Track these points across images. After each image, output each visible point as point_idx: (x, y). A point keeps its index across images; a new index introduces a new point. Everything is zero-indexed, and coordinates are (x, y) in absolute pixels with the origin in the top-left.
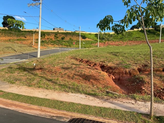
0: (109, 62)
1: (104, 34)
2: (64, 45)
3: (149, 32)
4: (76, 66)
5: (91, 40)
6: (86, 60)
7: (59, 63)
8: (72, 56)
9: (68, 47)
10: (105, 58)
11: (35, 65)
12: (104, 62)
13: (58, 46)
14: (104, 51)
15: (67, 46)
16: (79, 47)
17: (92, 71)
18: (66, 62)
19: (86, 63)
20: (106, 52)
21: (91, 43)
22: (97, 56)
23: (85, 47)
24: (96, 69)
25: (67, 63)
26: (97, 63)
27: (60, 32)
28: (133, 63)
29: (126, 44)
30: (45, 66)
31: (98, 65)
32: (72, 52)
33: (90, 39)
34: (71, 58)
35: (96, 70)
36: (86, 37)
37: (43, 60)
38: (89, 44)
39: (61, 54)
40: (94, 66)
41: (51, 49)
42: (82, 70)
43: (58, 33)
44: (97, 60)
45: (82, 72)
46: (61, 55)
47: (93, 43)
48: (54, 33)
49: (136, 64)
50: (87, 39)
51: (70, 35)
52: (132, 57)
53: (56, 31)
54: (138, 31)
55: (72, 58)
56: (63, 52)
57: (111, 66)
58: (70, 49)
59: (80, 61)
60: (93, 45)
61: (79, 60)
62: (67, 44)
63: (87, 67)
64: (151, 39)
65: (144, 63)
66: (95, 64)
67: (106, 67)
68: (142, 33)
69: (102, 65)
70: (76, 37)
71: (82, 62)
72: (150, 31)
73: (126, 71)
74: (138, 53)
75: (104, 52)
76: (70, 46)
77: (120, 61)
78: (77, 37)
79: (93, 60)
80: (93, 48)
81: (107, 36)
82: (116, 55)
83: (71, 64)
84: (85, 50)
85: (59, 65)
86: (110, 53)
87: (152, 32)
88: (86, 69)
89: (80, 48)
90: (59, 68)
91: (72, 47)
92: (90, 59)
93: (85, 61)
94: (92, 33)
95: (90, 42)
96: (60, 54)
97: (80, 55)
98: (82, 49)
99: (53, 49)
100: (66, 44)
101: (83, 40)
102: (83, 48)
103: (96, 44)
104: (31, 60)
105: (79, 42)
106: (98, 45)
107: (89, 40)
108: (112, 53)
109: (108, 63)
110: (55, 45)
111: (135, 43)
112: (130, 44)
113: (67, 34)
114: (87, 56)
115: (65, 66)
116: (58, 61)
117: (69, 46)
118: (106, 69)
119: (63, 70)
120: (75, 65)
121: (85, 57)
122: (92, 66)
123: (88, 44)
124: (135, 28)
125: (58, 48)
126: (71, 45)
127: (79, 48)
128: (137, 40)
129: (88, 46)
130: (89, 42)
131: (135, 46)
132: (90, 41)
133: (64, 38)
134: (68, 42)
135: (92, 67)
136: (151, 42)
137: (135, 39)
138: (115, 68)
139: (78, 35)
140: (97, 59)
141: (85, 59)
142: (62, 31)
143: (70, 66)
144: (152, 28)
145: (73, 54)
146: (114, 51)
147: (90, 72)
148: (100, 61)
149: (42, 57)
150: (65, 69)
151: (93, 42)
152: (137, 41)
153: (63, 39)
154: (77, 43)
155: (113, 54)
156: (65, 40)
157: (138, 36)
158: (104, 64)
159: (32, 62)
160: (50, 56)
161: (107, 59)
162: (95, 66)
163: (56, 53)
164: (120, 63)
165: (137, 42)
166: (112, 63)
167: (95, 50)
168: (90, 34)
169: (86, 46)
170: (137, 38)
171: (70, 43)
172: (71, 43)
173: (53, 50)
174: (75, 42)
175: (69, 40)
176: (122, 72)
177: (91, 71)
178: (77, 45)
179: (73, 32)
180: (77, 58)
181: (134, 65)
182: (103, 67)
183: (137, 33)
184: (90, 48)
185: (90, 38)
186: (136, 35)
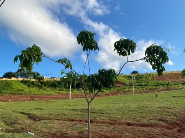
87: (36, 85)
124: (13, 77)
128: (21, 94)
137: (18, 93)
157: (20, 88)
186: (17, 86)
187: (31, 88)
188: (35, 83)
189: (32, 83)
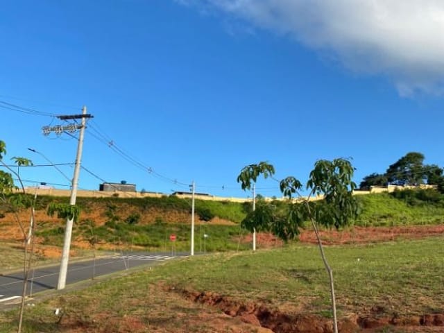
0: (283, 300)
1: (272, 203)
2: (136, 242)
3: (420, 199)
4: (185, 314)
5: (230, 223)
6: (215, 294)
7: (133, 307)
8: (168, 281)
9: (148, 248)
10: (272, 288)
11: (60, 312)
12: (270, 302)
13: (114, 247)
14: (271, 265)
15: (145, 245)
16: (189, 248)
17: (234, 328)
18: (156, 302)
19: (214, 305)
20: (276, 269)
21: (231, 234)
22: (249, 283)
23: (209, 250)
24: (246, 322)
25: (158, 305)
26: (250, 303)
27: (122, 195)
28: (349, 304)
29: (348, 239)
30: (93, 316)
31: (251, 311)
32: (166, 269)
33: (224, 218)
34: (166, 288)
35: (244, 324)
36: (211, 212)
37: (80, 297)
38: (222, 237)
39: (131, 275)
40: (238, 313)
41: (92, 259)
42: (206, 324)
43: (115, 198)
44: (248, 294)
45: (206, 330)
46: (132, 280)
47: (238, 234)
48: (100, 199)
49: (357, 304)
50: (216, 221)
51: (158, 207)
52: (351, 285)
53: (108, 194)
54: (386, 195)
55: (170, 290)
56: (138, 269)
57: (287, 314)
58: (158, 257)
59: (198, 298)
60: (236, 242)
61: (193, 294)
62: (146, 237)
63: (219, 317)
64: (429, 223)
65: (378, 301)
66: (243, 308)
67: (272, 315)
68: (397, 203)
69: (262, 310)
70: (178, 215)
71: (203, 302)
72: (425, 196)
73: (326, 325)
74: (368, 274)
75: (271, 268)
76: (158, 246)
77: (314, 297)
78: (182, 214)
79: (237, 296)
80: (237, 254)
81: (282, 211)
82: (306, 279)
83: (172, 309)
84: (212, 261)
85: (135, 312)
86: (291, 271)
87: (431, 199)
88: (215, 323)
89: (192, 254)
90: (135, 320)
91: (164, 250)
92: (228, 292)
93: (211, 298)
94: (234, 200)
95: (228, 230)
96: (130, 277)
97: (196, 280)
98: (199, 257)
99: (98, 257)
100: (142, 237)
101: (203, 223)
102: (203, 250)
103: (248, 239)
104: (40, 296)
105: (190, 230)
106: (252, 241)
107: (223, 222)
108: (294, 271)
109: (279, 303)
110: (103, 241)
111: (376, 234)
112: (362, 237)
113: (146, 203)
114: (218, 282)
115: (154, 314)
116: (130, 299)
117: (153, 246)
118: (273, 321)
119: (150, 326)
120: (184, 310)
121: (210, 284)
122: (233, 313)
123: (219, 237)
124: (375, 185)
125: (116, 255)
126: (161, 242)
127: (190, 254)
128: (383, 224)
129: (220, 244)
130: (223, 230)
131: (372, 247)
132: (226, 226)
133: (138, 217)
134: (148, 230)
135: (234, 316)
136: (430, 232)
137: (376, 222)
138: (299, 318)
139: (184, 206)
140: (248, 291)
141: (210, 293)
142: (130, 195)
143: (170, 315)
144: (431, 186)
145: (170, 276)
146: (303, 264)
147: (229, 330)
148: (258, 298)
149: (72, 286)
150: (154, 322)
151: (237, 231)
152: (384, 228)
153: (132, 220)
154: (181, 235)
155: (298, 277)
156: (138, 225)
157: (386, 211)
158: (268, 306)
159: (45, 303)
160: (95, 283)
161: (278, 293)
162: (242, 313)
163: (115, 273)
164: (314, 304)
165: (383, 231)
166: (291, 303)
167: (242, 259)
168: (224, 203)
169: (212, 245)
170: (385, 217)
171: (157, 236)
172: (159, 234)
173: (102, 260)
174: (173, 229)
175: (152, 225)
176: (314, 328)
177: (231, 327)
178: (180, 240)
179: (168, 195)
180: (187, 289)
181: (350, 309)
182: (264, 317)
183: (382, 201)
184: (225, 254)
185: (227, 218)
186: (380, 207)
187: (416, 208)
188: (427, 195)
189: (421, 195)
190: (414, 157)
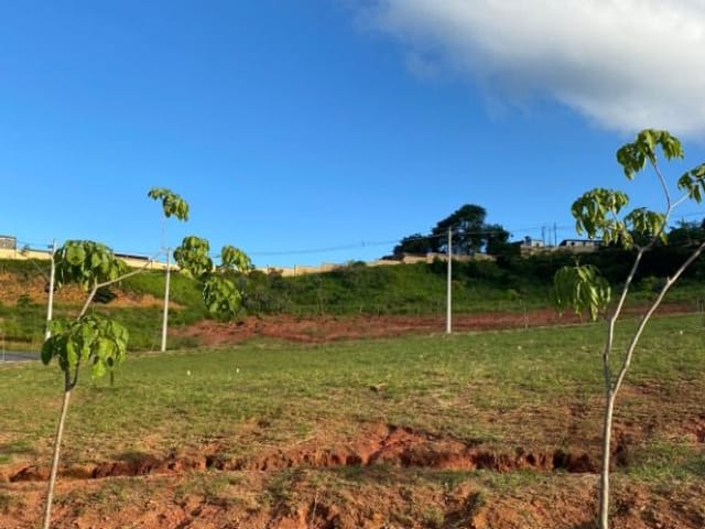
15: (9, 340)
36: (141, 287)
50: (146, 301)
54: (421, 268)
62: (15, 325)
72: (477, 271)
76: (30, 340)
87: (483, 276)
100: (7, 324)
103: (193, 331)
111: (384, 327)
113: (29, 269)
117: (24, 340)
124: (410, 252)
128: (404, 312)
129: (138, 338)
137: (398, 308)
144: (490, 257)
157: (416, 292)
183: (412, 277)
186: (408, 285)
188: (480, 268)
190: (472, 213)
